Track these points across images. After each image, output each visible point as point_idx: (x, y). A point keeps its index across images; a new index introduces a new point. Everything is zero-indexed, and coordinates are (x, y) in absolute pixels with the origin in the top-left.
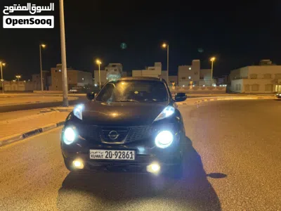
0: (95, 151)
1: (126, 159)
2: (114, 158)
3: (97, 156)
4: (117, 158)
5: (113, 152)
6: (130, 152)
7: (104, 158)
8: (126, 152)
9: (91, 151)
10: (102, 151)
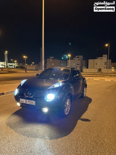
0: (21, 99)
1: (32, 104)
2: (28, 103)
3: (22, 102)
4: (29, 104)
5: (28, 100)
6: (33, 101)
7: (25, 103)
8: (32, 101)
9: (20, 99)
10: (24, 100)
